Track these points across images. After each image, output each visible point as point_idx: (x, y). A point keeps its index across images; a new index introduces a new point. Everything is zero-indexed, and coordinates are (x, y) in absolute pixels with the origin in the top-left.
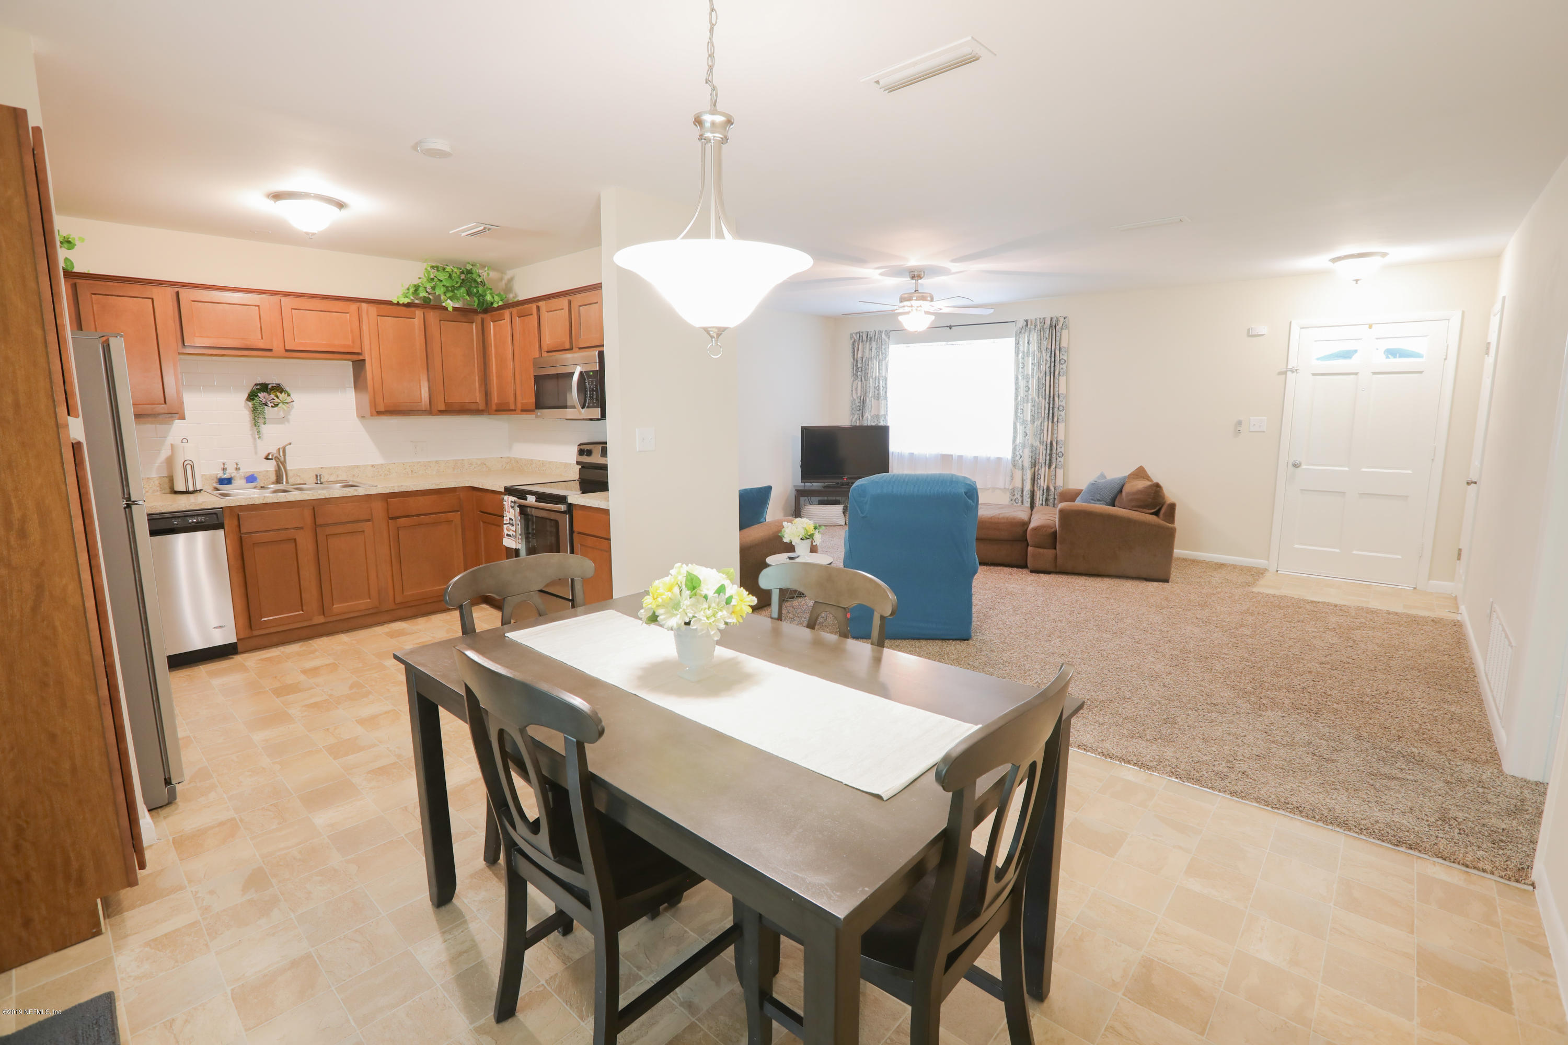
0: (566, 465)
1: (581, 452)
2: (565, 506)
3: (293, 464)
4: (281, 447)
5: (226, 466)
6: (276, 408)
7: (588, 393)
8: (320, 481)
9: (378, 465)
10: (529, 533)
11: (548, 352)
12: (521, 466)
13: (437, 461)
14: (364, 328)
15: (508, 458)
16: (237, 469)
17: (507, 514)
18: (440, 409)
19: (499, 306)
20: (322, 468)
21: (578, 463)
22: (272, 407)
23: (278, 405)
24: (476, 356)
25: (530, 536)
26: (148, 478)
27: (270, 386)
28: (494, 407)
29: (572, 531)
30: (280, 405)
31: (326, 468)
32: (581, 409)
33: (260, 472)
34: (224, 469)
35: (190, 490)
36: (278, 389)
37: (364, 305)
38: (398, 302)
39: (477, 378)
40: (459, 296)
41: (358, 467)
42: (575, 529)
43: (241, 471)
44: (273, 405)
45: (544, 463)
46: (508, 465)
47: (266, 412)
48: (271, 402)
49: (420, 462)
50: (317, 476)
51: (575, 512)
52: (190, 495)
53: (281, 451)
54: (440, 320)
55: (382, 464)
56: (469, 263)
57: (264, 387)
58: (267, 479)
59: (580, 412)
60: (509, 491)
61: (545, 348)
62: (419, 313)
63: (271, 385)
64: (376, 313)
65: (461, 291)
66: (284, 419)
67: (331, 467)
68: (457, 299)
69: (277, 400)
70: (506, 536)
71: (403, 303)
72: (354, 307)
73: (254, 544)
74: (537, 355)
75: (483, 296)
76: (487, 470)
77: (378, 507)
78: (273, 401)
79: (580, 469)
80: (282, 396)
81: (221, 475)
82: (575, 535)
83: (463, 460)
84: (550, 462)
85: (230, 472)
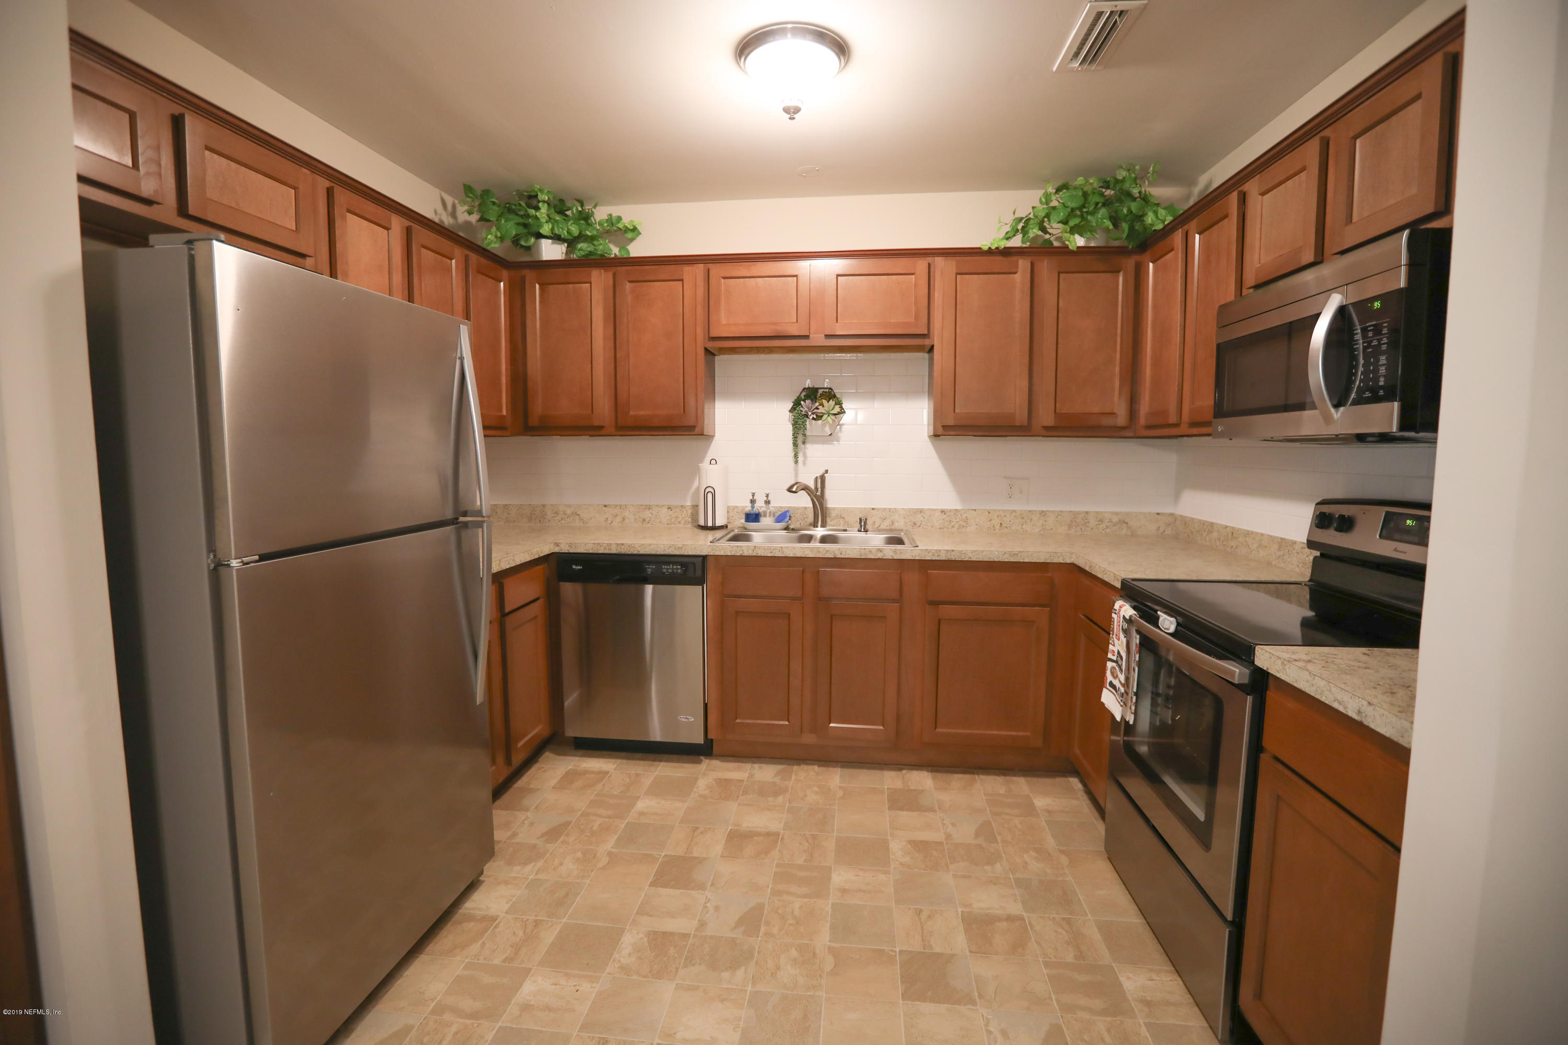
0: (1284, 544)
1: (1322, 521)
2: (1247, 671)
3: (833, 500)
4: (818, 475)
5: (755, 498)
6: (820, 422)
7: (1362, 361)
8: (864, 529)
9: (951, 511)
10: (1158, 695)
11: (1257, 287)
12: (1191, 532)
13: (1043, 512)
14: (936, 295)
15: (1172, 514)
16: (768, 502)
17: (1116, 640)
18: (1046, 424)
19: (1165, 226)
20: (873, 509)
21: (1311, 544)
22: (813, 419)
23: (822, 416)
24: (1119, 331)
25: (1160, 700)
26: (682, 506)
27: (820, 391)
28: (1142, 421)
29: (1256, 748)
30: (825, 417)
31: (878, 509)
32: (1333, 410)
33: (798, 508)
34: (753, 502)
35: (708, 525)
36: (830, 395)
37: (939, 261)
38: (990, 248)
39: (1117, 369)
40: (1094, 224)
41: (921, 511)
42: (1267, 742)
43: (770, 505)
44: (815, 417)
45: (1233, 533)
46: (1170, 529)
47: (808, 426)
48: (813, 414)
49: (1014, 511)
50: (861, 520)
51: (1272, 695)
52: (708, 532)
53: (819, 481)
54: (1059, 273)
55: (956, 510)
56: (1121, 167)
57: (812, 394)
58: (805, 518)
59: (1328, 419)
60: (1130, 591)
61: (1250, 278)
62: (1023, 264)
63: (822, 390)
64: (954, 270)
65: (1099, 216)
66: (831, 437)
67: (885, 509)
68: (1091, 231)
69: (821, 410)
70: (1108, 686)
71: (997, 248)
72: (921, 265)
73: (737, 613)
74: (1230, 296)
75: (1140, 218)
76: (1129, 533)
77: (912, 579)
78: (816, 411)
79: (1315, 558)
80: (829, 405)
81: (748, 508)
82: (1264, 758)
83: (1087, 513)
84: (1248, 534)
85: (760, 505)
